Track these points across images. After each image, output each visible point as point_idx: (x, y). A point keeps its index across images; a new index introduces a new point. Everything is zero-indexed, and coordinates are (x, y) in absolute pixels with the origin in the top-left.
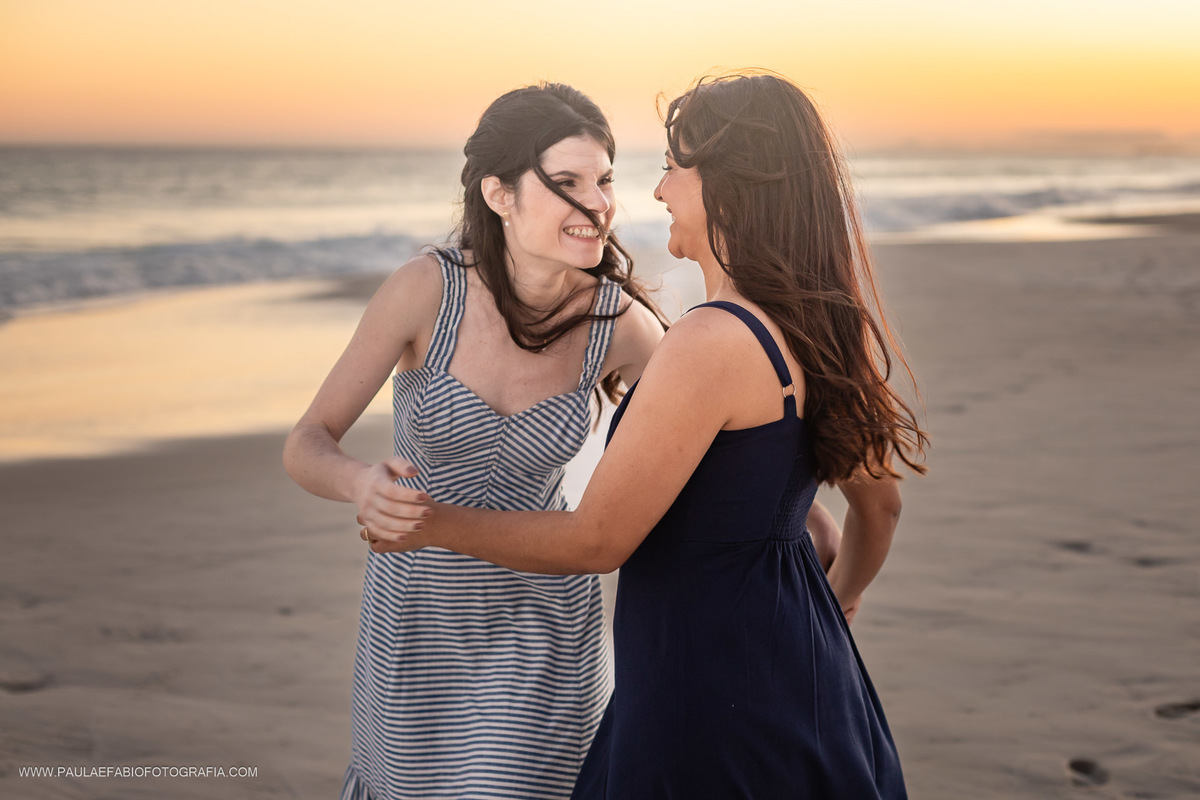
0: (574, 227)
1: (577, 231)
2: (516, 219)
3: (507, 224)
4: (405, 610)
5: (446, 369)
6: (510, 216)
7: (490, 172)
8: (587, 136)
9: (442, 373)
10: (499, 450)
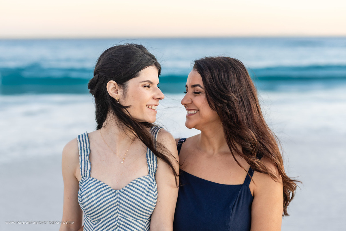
5: (90, 175)
9: (88, 177)
10: (118, 207)
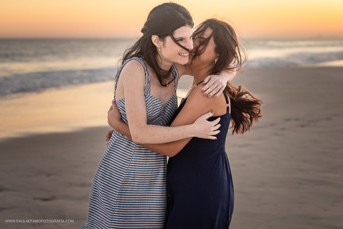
0: (182, 53)
1: (182, 54)
2: (163, 49)
3: (159, 50)
4: (126, 176)
6: (161, 48)
7: (154, 34)
8: (187, 26)
9: (149, 95)
